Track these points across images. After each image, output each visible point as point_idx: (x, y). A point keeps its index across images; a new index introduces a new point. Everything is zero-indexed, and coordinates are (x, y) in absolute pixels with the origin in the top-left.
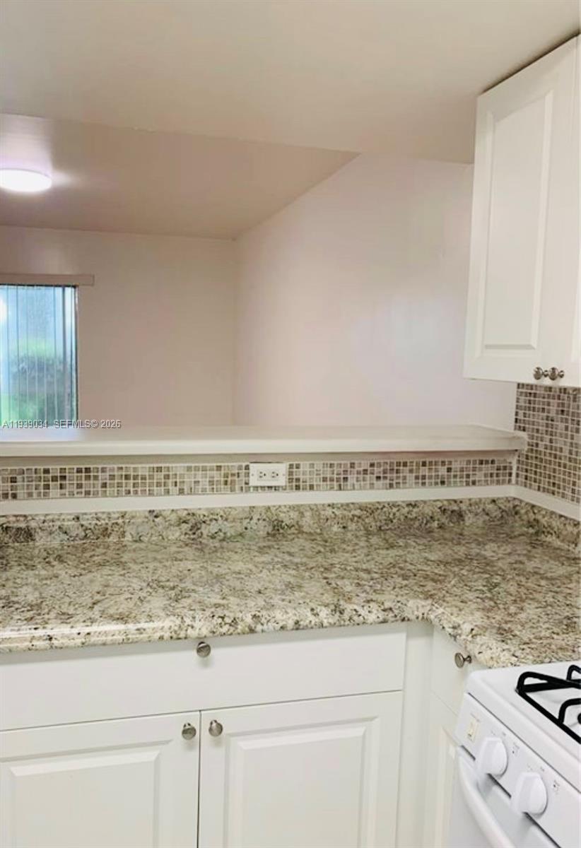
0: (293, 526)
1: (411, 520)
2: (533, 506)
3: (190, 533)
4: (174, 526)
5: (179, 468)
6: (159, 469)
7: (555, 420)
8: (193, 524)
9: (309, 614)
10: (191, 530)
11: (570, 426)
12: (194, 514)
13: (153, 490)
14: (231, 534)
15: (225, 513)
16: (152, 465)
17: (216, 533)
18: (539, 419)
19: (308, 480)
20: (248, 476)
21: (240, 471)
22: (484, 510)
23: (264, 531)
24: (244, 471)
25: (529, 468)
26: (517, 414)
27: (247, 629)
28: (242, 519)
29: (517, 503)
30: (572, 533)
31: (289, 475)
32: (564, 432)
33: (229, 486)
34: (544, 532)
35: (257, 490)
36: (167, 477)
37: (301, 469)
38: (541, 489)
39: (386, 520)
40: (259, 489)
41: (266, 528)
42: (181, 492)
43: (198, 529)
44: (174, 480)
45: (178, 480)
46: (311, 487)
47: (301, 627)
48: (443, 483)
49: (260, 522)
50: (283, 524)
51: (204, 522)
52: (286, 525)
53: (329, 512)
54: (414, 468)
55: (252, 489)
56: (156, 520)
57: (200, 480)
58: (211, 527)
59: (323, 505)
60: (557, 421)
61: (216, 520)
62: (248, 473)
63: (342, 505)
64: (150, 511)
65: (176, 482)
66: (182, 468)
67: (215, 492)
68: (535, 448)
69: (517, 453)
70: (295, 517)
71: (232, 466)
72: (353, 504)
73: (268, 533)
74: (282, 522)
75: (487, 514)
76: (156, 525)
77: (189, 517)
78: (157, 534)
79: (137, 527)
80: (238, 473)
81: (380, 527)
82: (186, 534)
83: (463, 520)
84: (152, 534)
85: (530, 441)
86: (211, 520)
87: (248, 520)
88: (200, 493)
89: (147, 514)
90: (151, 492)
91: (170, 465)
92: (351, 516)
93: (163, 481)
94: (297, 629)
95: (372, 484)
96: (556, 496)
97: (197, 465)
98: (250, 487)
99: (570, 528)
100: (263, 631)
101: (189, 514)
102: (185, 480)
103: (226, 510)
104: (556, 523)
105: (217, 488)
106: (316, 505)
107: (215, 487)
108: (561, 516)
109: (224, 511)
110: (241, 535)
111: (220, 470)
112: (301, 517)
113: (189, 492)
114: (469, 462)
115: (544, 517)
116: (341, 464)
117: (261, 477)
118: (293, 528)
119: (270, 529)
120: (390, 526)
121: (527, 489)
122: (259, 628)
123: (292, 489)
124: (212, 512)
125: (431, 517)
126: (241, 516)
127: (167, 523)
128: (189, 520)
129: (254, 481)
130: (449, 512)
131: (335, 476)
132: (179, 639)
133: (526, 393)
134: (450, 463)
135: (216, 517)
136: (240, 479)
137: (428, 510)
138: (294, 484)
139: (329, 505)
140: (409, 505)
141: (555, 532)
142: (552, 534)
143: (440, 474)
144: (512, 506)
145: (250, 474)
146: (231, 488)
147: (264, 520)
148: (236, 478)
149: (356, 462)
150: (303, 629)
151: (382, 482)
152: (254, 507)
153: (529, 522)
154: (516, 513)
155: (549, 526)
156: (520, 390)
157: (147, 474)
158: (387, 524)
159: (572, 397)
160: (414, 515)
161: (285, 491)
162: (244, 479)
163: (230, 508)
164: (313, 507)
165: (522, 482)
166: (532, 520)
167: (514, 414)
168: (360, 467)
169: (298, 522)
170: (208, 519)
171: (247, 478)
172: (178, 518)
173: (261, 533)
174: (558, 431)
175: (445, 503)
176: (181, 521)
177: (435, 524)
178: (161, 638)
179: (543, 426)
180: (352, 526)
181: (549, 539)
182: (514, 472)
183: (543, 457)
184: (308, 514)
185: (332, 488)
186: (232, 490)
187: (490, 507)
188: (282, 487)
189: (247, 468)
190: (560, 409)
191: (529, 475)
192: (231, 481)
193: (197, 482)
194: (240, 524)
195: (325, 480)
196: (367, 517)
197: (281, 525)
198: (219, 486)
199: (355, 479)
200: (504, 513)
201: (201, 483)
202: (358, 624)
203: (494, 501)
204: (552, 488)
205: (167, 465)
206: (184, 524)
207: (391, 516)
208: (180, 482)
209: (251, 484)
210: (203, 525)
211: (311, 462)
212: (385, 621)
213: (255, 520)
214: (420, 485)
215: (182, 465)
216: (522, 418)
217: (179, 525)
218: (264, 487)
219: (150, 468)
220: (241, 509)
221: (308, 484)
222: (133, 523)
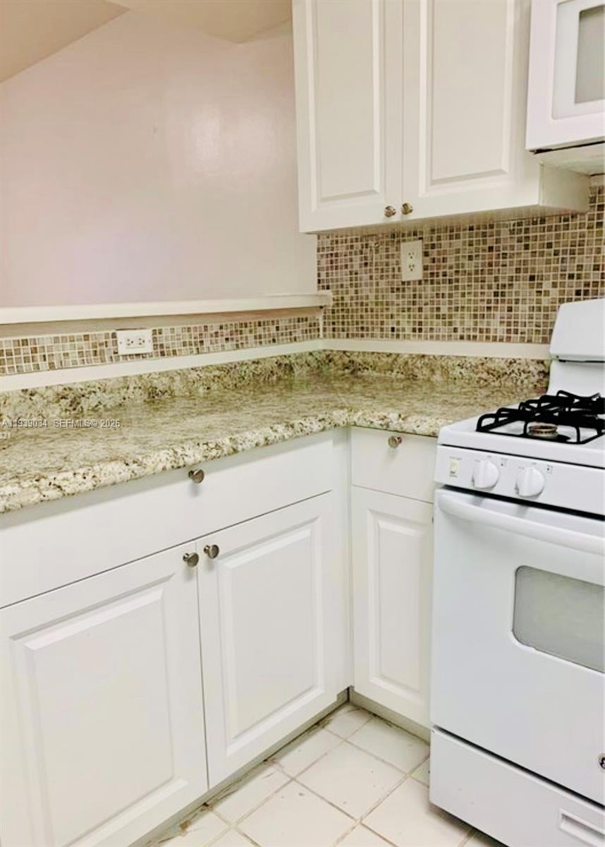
0: (166, 391)
1: (258, 375)
2: (344, 352)
3: (71, 408)
4: (53, 403)
5: (45, 339)
6: (25, 342)
7: (359, 272)
8: (72, 400)
9: (271, 431)
10: (71, 406)
11: (374, 275)
12: (70, 389)
13: (22, 367)
14: (111, 406)
15: (102, 385)
16: (16, 338)
17: (96, 406)
18: (343, 275)
19: (171, 346)
20: (116, 344)
21: (107, 340)
22: (306, 362)
23: (140, 400)
24: (111, 339)
25: (336, 320)
26: (319, 275)
27: (231, 450)
28: (119, 389)
29: (328, 353)
30: (387, 362)
31: (154, 341)
32: (369, 281)
33: (99, 357)
34: (360, 369)
35: (127, 359)
36: (34, 350)
37: (164, 335)
38: (350, 336)
39: (239, 378)
40: (128, 357)
41: (142, 396)
42: (52, 366)
43: (78, 403)
44: (42, 354)
45: (46, 354)
46: (174, 352)
47: (270, 442)
48: (274, 341)
49: (137, 390)
50: (157, 390)
51: (83, 396)
52: (160, 391)
53: (194, 375)
54: (253, 328)
55: (121, 358)
56: (33, 398)
57: (69, 351)
58: (91, 400)
59: (188, 369)
60: (361, 273)
61: (94, 392)
62: (116, 341)
63: (203, 368)
64: (23, 391)
65: (44, 356)
66: (49, 340)
67: (86, 364)
68: (340, 302)
69: (323, 310)
70: (166, 382)
71: (98, 335)
72: (211, 366)
73: (145, 401)
74: (156, 388)
75: (309, 365)
76: (33, 404)
77: (66, 392)
78: (37, 414)
79: (15, 408)
80: (106, 342)
81: (236, 385)
82: (66, 410)
83: (293, 372)
84: (31, 415)
85: (335, 296)
86: (90, 393)
87: (125, 390)
88: (71, 366)
89: (22, 394)
90: (19, 368)
91: (36, 337)
92: (212, 377)
93: (30, 355)
94: (267, 444)
95: (223, 346)
96: (365, 338)
97: (64, 335)
98: (118, 356)
99: (385, 360)
100: (243, 450)
101: (65, 389)
102: (54, 353)
103: (101, 382)
104: (370, 359)
105: (87, 360)
106: (181, 370)
107: (85, 358)
108: (373, 353)
109: (99, 383)
110: (120, 405)
111: (88, 340)
112: (172, 382)
113: (60, 367)
114: (290, 321)
115: (358, 356)
116: (196, 328)
117: (129, 345)
118: (166, 394)
119: (146, 397)
120: (243, 383)
121: (336, 340)
122: (240, 448)
123: (158, 356)
124: (88, 385)
125: (272, 372)
126: (117, 387)
127: (45, 401)
128: (67, 395)
129: (123, 350)
130: (283, 366)
131: (193, 340)
132: (179, 467)
133: (327, 255)
134: (278, 321)
135: (93, 389)
136: (108, 348)
137: (268, 366)
138: (159, 350)
139: (192, 369)
140: (254, 362)
141: (371, 367)
142: (368, 369)
143: (272, 332)
144: (324, 356)
145: (118, 342)
146: (101, 359)
147: (140, 388)
148: (104, 347)
149: (209, 325)
150: (271, 444)
151: (230, 343)
152: (127, 377)
153: (344, 364)
154: (330, 361)
155: (365, 363)
156: (321, 253)
157: (12, 348)
158: (240, 382)
159: (373, 249)
160: (260, 371)
161: (151, 358)
162: (112, 347)
163: (105, 379)
164: (179, 371)
165: (329, 334)
166: (347, 362)
167: (316, 275)
168: (212, 330)
169: (169, 387)
170: (86, 392)
171: (115, 347)
172: (55, 394)
173: (139, 401)
174: (363, 282)
175: (279, 358)
176: (60, 397)
177: (275, 378)
178: (164, 469)
179: (346, 280)
180: (214, 386)
181: (366, 373)
182: (321, 327)
183: (349, 307)
184: (177, 378)
185: (192, 352)
186: (103, 361)
187: (310, 358)
188: (149, 354)
189: (114, 336)
190: (363, 262)
191: (336, 326)
192: (100, 351)
193: (66, 355)
194: (118, 395)
195: (184, 344)
196: (225, 376)
197: (156, 392)
198: (89, 358)
199: (209, 342)
200: (319, 363)
201: (70, 355)
202: (308, 434)
203: (311, 354)
204: (360, 332)
205: (32, 337)
206: (63, 400)
207: (243, 374)
208: (49, 355)
209: (120, 353)
210: (83, 399)
211: (172, 327)
212: (324, 429)
213: (131, 389)
214: (258, 344)
215: (47, 336)
216: (325, 278)
217: (58, 402)
218: (132, 355)
219: (14, 341)
220: (115, 380)
221: (171, 349)
222: (9, 404)
